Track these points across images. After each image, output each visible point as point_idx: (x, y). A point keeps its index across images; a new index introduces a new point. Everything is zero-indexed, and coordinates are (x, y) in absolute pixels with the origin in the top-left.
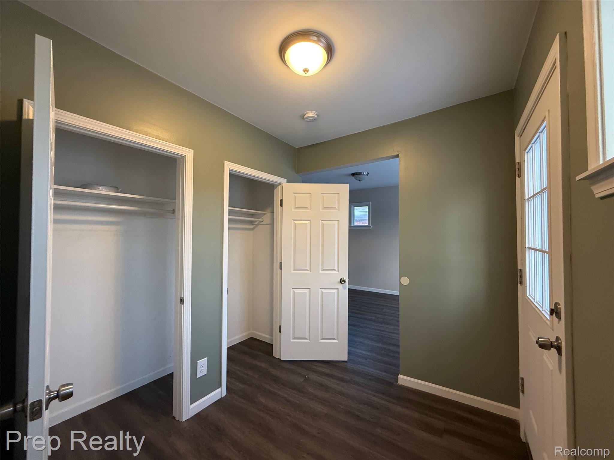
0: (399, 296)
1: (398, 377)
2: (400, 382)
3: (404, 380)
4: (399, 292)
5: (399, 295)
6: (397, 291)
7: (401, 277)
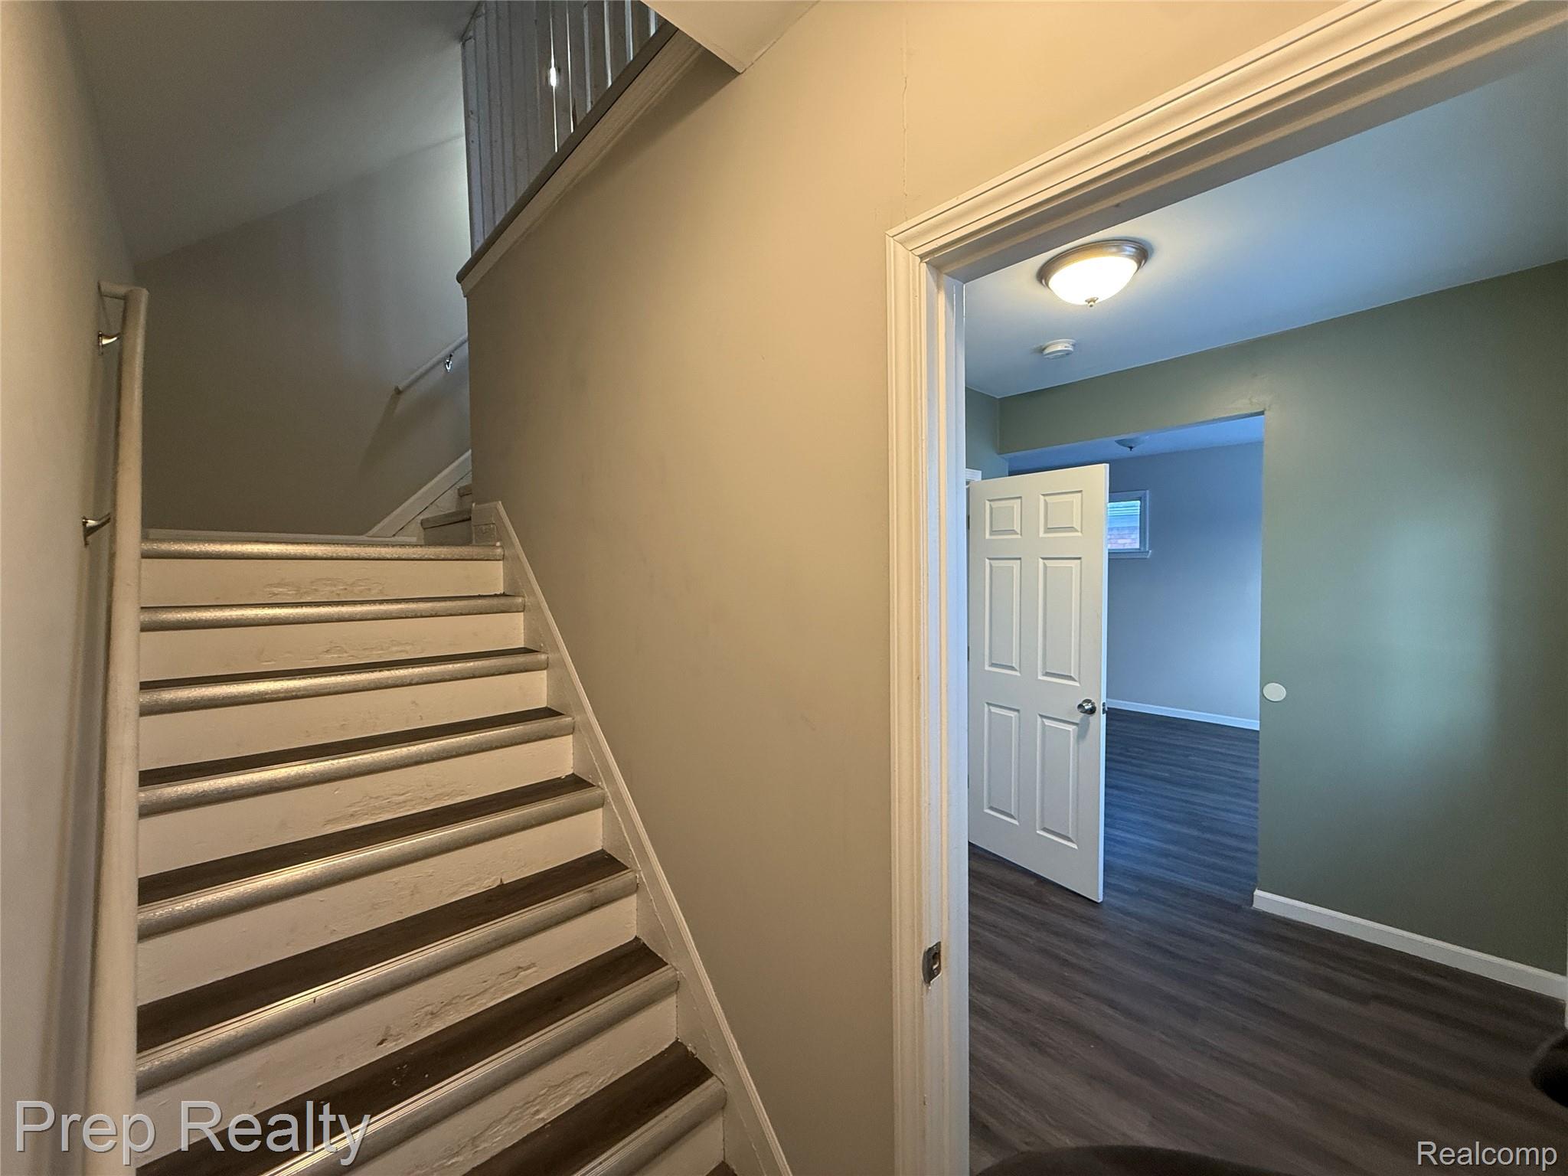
0: (1258, 731)
1: (1253, 896)
2: (1257, 905)
3: (1266, 900)
4: (1259, 722)
5: (1258, 729)
6: (1256, 719)
7: (1266, 684)
